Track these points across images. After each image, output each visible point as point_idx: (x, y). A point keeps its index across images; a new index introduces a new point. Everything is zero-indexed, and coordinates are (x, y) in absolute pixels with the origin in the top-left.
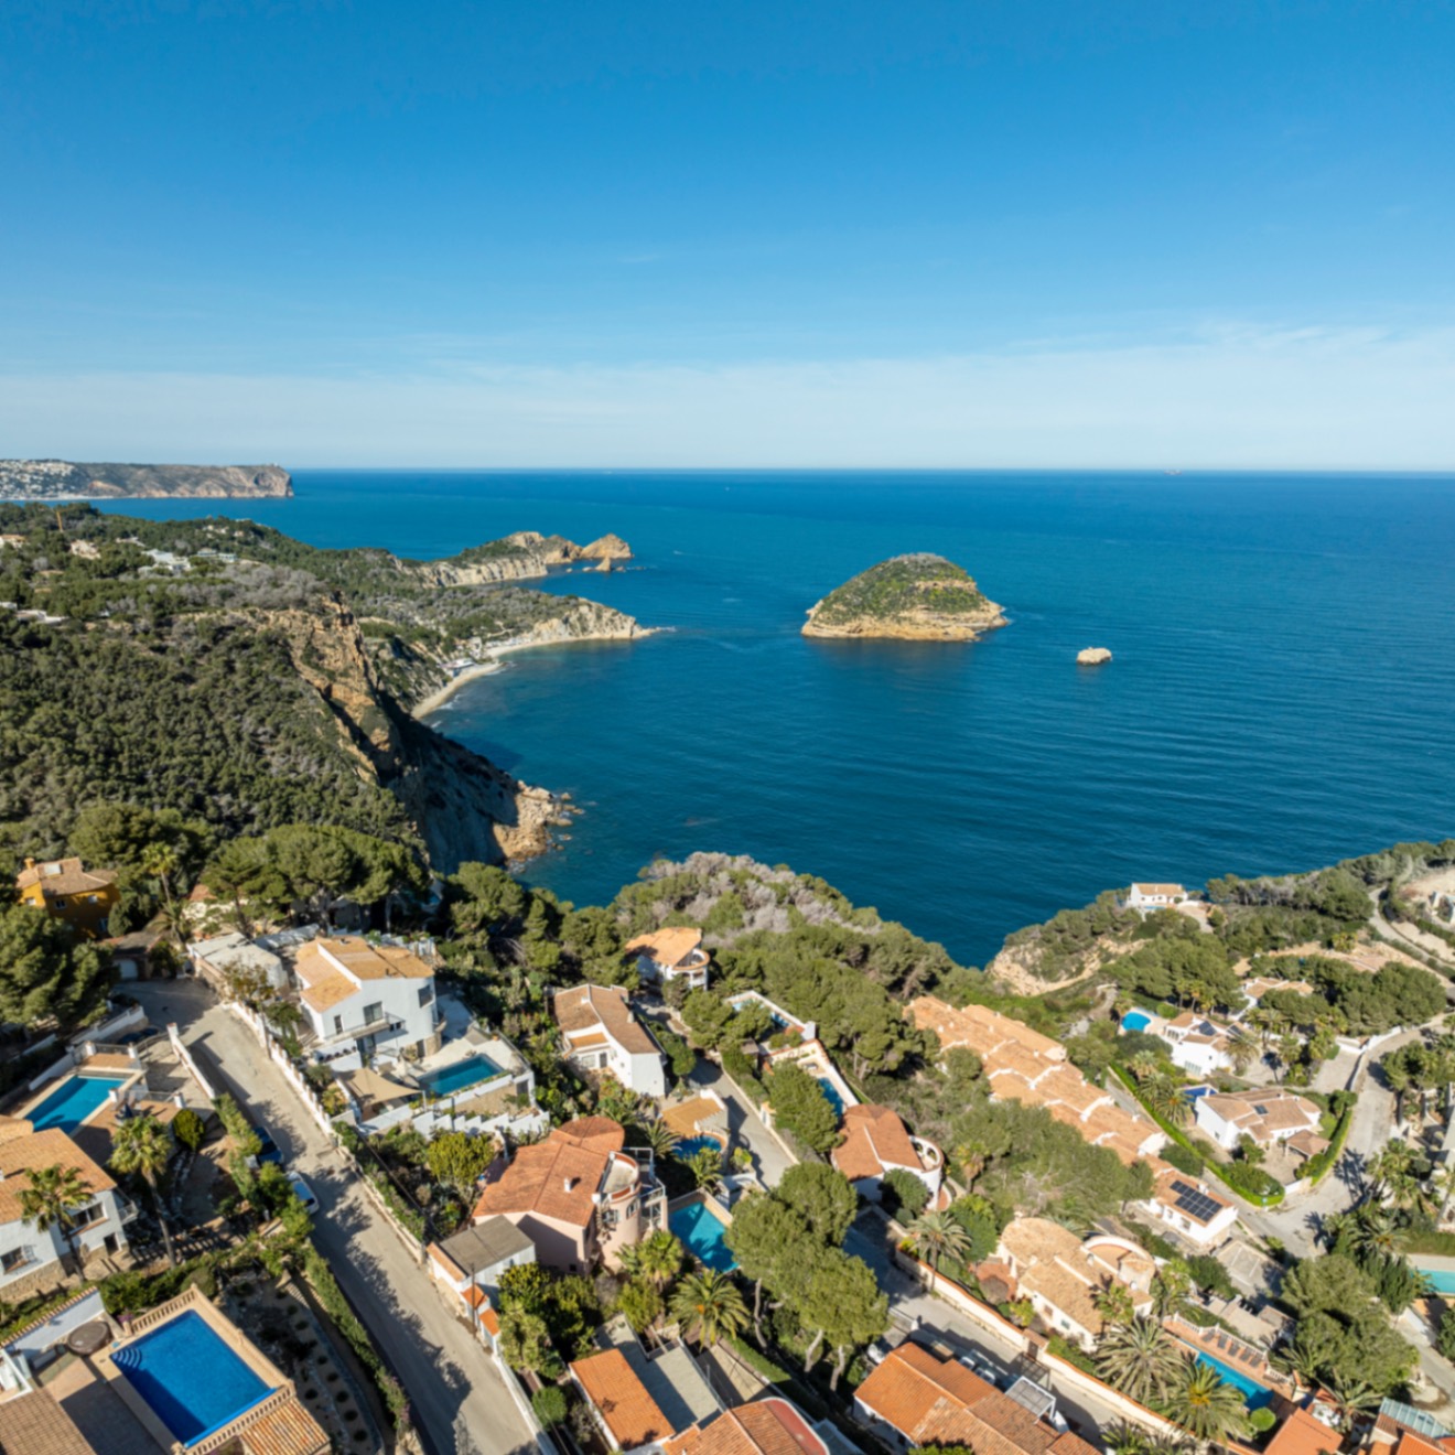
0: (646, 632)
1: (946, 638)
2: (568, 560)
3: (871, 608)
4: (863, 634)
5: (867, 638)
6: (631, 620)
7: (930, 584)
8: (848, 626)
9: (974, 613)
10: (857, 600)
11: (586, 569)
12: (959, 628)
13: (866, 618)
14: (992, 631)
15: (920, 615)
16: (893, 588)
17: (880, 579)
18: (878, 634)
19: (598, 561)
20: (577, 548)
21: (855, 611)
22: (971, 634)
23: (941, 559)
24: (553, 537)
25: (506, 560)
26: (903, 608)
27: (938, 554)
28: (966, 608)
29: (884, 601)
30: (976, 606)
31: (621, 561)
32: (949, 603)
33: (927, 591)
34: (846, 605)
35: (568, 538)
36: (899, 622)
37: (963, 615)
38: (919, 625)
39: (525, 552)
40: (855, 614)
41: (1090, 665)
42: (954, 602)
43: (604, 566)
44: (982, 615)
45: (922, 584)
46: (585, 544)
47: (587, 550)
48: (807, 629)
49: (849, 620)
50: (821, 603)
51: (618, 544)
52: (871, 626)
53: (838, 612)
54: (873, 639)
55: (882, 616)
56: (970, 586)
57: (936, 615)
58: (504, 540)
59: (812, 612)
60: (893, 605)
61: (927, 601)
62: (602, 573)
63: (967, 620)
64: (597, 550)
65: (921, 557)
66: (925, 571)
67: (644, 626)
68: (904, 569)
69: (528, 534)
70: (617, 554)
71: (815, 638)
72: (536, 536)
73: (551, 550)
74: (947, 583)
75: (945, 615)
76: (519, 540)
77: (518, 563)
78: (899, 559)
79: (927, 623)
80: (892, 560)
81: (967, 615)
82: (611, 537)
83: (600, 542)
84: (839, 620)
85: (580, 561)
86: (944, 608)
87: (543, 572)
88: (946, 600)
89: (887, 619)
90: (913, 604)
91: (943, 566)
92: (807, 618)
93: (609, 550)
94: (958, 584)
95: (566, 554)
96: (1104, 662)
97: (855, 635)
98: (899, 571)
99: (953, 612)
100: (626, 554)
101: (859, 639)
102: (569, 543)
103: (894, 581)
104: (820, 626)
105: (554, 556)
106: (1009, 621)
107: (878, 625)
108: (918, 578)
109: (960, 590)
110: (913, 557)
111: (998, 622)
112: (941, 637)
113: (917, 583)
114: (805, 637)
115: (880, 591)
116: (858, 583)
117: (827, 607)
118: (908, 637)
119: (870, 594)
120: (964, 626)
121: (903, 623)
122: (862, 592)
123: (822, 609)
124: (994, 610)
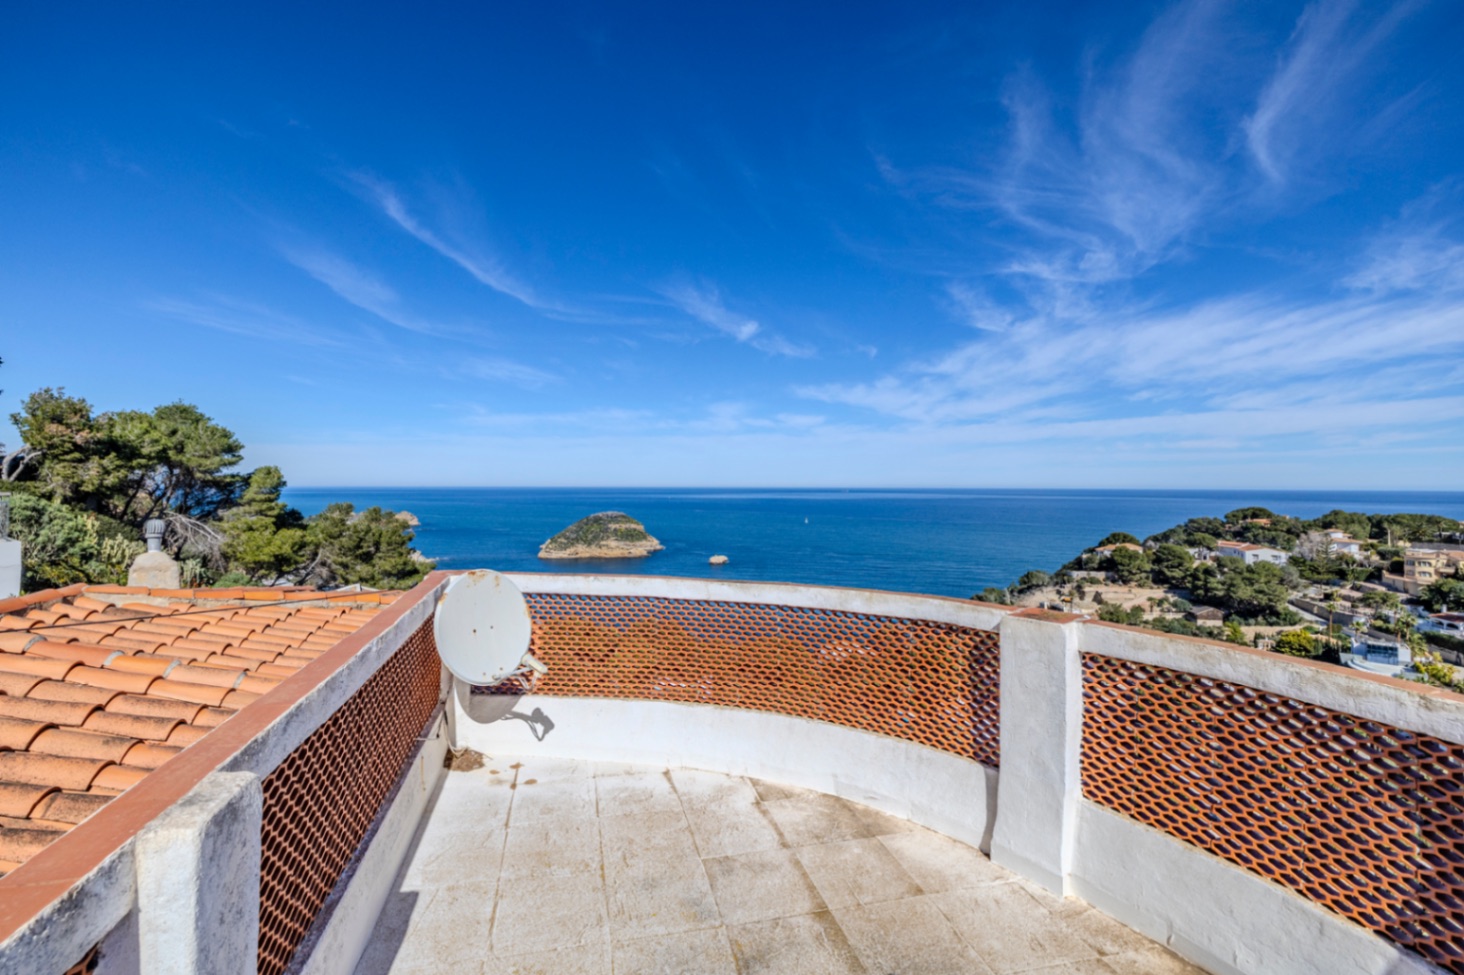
1: (631, 556)
3: (582, 540)
4: (578, 556)
5: (581, 558)
6: (417, 554)
7: (618, 525)
8: (568, 551)
9: (645, 542)
10: (573, 536)
12: (638, 550)
13: (580, 545)
15: (613, 543)
16: (595, 528)
17: (586, 524)
18: (587, 555)
21: (572, 542)
22: (645, 553)
23: (622, 514)
26: (602, 539)
28: (639, 539)
29: (590, 536)
30: (645, 538)
32: (630, 536)
33: (615, 530)
34: (566, 539)
36: (600, 547)
37: (638, 543)
38: (612, 549)
40: (573, 544)
41: (719, 564)
42: (632, 536)
44: (650, 543)
45: (613, 526)
48: (542, 554)
49: (569, 547)
50: (549, 541)
52: (583, 551)
53: (561, 543)
54: (585, 558)
55: (590, 544)
56: (641, 528)
57: (622, 543)
59: (543, 546)
60: (596, 538)
61: (616, 535)
63: (641, 546)
65: (610, 513)
66: (614, 519)
67: (427, 556)
68: (600, 519)
71: (547, 559)
74: (627, 526)
75: (628, 543)
78: (596, 514)
79: (618, 548)
80: (592, 515)
81: (641, 543)
82: (405, 513)
84: (564, 547)
86: (627, 539)
88: (627, 535)
89: (593, 547)
90: (608, 537)
91: (623, 516)
92: (541, 549)
94: (633, 526)
96: (724, 563)
97: (573, 557)
98: (597, 520)
99: (632, 541)
100: (415, 522)
101: (576, 559)
103: (595, 525)
104: (550, 552)
106: (664, 548)
107: (587, 550)
108: (610, 522)
109: (635, 530)
110: (605, 513)
111: (659, 547)
112: (627, 555)
113: (610, 526)
114: (541, 559)
115: (588, 531)
116: (572, 527)
117: (553, 541)
118: (607, 556)
119: (581, 533)
120: (640, 549)
121: (603, 548)
122: (577, 532)
123: (550, 543)
124: (656, 542)
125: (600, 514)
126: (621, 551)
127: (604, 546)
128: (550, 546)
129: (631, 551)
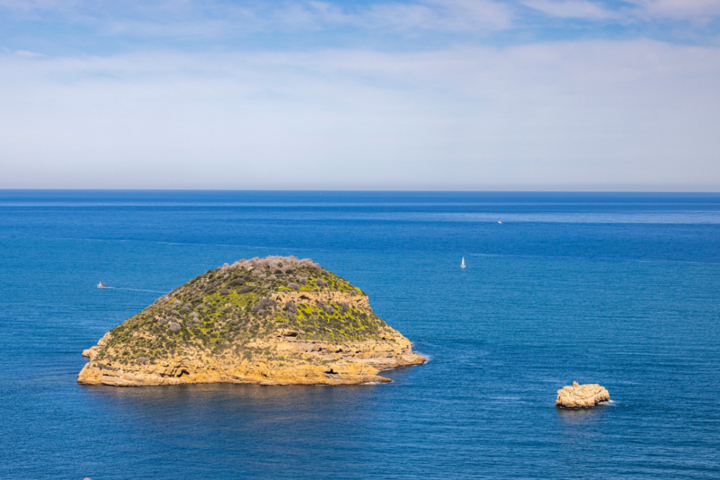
1: (330, 381)
3: (198, 335)
4: (188, 379)
7: (296, 295)
8: (160, 365)
9: (371, 342)
10: (174, 324)
12: (352, 364)
13: (192, 350)
15: (285, 347)
16: (234, 302)
17: (210, 291)
18: (214, 377)
21: (171, 340)
22: (372, 374)
23: (307, 262)
26: (254, 333)
28: (355, 335)
29: (220, 325)
30: (371, 331)
32: (329, 326)
33: (290, 308)
34: (154, 331)
36: (248, 356)
37: (354, 346)
38: (281, 361)
40: (172, 347)
42: (336, 325)
44: (386, 346)
48: (89, 374)
49: (163, 356)
50: (108, 336)
52: (200, 365)
53: (141, 342)
55: (219, 346)
56: (360, 301)
57: (310, 345)
59: (92, 352)
60: (235, 329)
61: (293, 322)
63: (361, 354)
65: (274, 260)
66: (283, 278)
68: (249, 276)
74: (322, 297)
75: (325, 344)
78: (237, 264)
79: (296, 356)
80: (226, 266)
81: (362, 346)
84: (144, 355)
86: (322, 333)
88: (323, 323)
89: (229, 353)
90: (270, 328)
91: (312, 270)
94: (339, 297)
97: (173, 381)
98: (238, 280)
99: (337, 340)
103: (234, 293)
104: (111, 367)
106: (425, 358)
107: (213, 362)
108: (274, 286)
109: (344, 308)
110: (260, 261)
111: (411, 358)
114: (84, 385)
115: (213, 309)
116: (171, 300)
119: (195, 314)
120: (359, 361)
121: (255, 358)
123: (111, 343)
124: (403, 342)
125: (247, 264)
126: (307, 366)
127: (258, 351)
128: (111, 351)
129: (335, 366)
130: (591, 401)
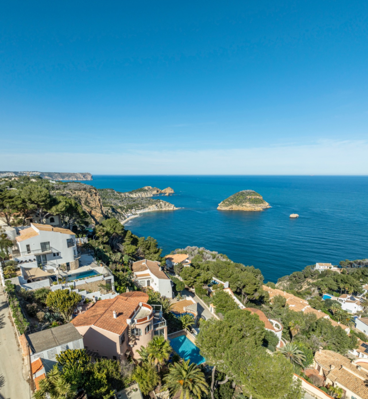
0: (177, 209)
1: (255, 210)
2: (158, 193)
3: (235, 202)
4: (233, 209)
5: (234, 210)
6: (173, 206)
7: (251, 197)
8: (229, 207)
9: (262, 204)
10: (231, 201)
11: (163, 195)
12: (259, 208)
13: (234, 205)
14: (267, 209)
15: (248, 205)
16: (241, 198)
17: (238, 196)
18: (237, 209)
19: (165, 193)
20: (160, 190)
21: (231, 203)
22: (261, 209)
23: (253, 191)
24: (155, 188)
25: (143, 192)
26: (244, 203)
27: (252, 190)
28: (260, 203)
29: (239, 201)
30: (262, 203)
31: (171, 193)
32: (256, 202)
33: (250, 199)
34: (228, 202)
35: (158, 188)
36: (242, 206)
38: (247, 207)
39: (147, 191)
40: (231, 204)
42: (257, 201)
43: (167, 194)
44: (264, 205)
45: (248, 197)
46: (162, 189)
47: (163, 191)
48: (219, 208)
50: (222, 202)
51: (171, 189)
52: (235, 207)
53: (227, 203)
54: (236, 210)
55: (238, 205)
56: (261, 198)
57: (252, 205)
58: (142, 188)
59: (219, 204)
60: (241, 202)
61: (250, 201)
62: (167, 196)
63: (260, 206)
64: (165, 191)
65: (248, 191)
66: (249, 194)
67: (177, 207)
68: (244, 193)
69: (148, 187)
70: (171, 192)
71: (220, 210)
72: (150, 187)
73: (154, 191)
74: (255, 197)
75: (255, 205)
76: (146, 188)
77: (145, 193)
78: (242, 191)
79: (250, 206)
80: (241, 191)
81: (260, 205)
82: (169, 188)
83: (166, 189)
84: (227, 206)
85: (161, 193)
86: (254, 203)
87: (152, 196)
88: (255, 201)
89: (239, 206)
90: (246, 202)
91: (254, 193)
92: (218, 206)
93: (168, 191)
94: (258, 197)
95: (158, 192)
97: (231, 210)
98: (242, 194)
99: (257, 204)
100: (173, 192)
101: (232, 211)
102: (159, 189)
103: (241, 196)
104: (222, 207)
105: (155, 192)
106: (271, 207)
107: (237, 207)
108: (247, 195)
109: (258, 199)
110: (246, 191)
111: (268, 207)
112: (253, 210)
113: (247, 197)
114: (218, 210)
115: (238, 199)
116: (232, 197)
117: (224, 203)
118: (245, 210)
119: (235, 199)
120: (259, 207)
121: (244, 206)
122: (233, 199)
123: (222, 203)
124: (267, 204)
125: (244, 191)
126: (251, 208)
127: (244, 205)
128: (222, 205)
129: (255, 208)
130: (295, 217)
